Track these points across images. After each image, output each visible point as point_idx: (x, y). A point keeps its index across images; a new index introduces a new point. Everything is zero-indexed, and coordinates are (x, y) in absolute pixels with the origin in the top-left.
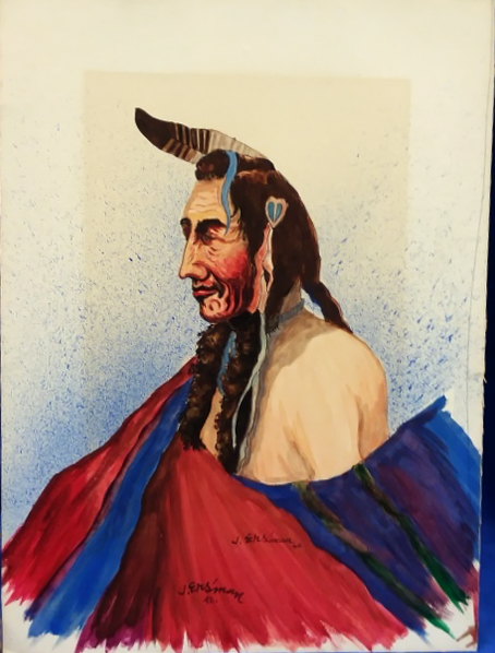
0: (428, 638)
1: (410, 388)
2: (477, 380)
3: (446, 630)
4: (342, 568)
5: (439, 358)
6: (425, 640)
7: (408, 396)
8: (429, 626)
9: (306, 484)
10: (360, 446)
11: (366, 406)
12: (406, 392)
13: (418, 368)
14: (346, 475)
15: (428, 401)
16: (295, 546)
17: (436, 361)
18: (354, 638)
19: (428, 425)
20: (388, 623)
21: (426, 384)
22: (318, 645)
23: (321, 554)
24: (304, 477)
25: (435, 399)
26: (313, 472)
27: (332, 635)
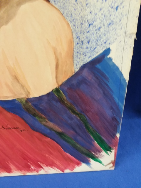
0: (91, 166)
1: (88, 42)
2: (130, 37)
3: (100, 162)
4: (48, 140)
5: (108, 22)
6: (90, 167)
7: (87, 48)
8: (92, 161)
9: (25, 99)
10: (56, 77)
11: (60, 53)
12: (86, 45)
13: (94, 29)
14: (49, 95)
15: (100, 51)
16: (21, 131)
17: (106, 24)
18: (55, 168)
19: (98, 66)
20: (72, 161)
21: (99, 40)
22: (37, 171)
23: (36, 134)
24: (24, 96)
25: (104, 50)
26: (29, 93)
27: (44, 167)
